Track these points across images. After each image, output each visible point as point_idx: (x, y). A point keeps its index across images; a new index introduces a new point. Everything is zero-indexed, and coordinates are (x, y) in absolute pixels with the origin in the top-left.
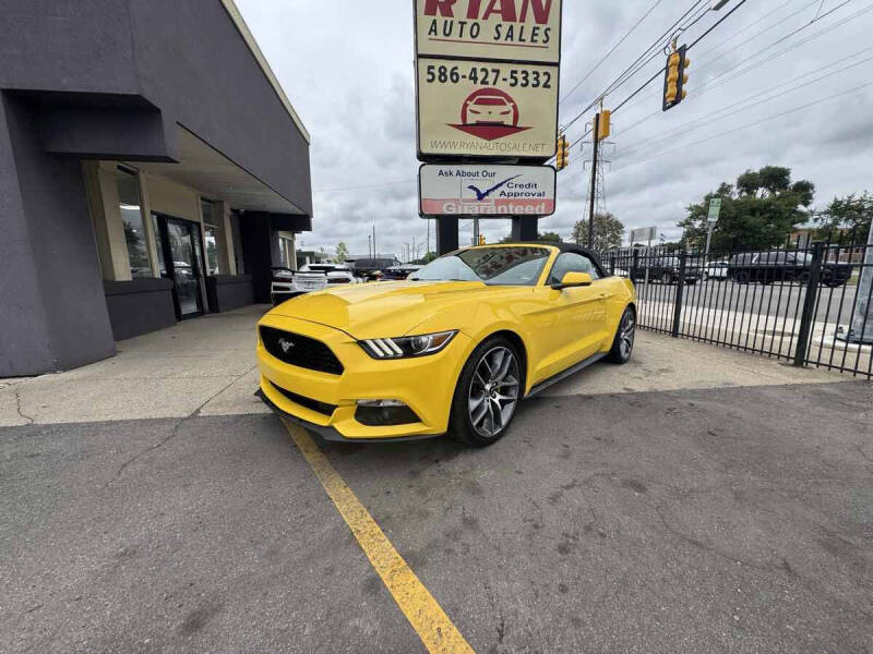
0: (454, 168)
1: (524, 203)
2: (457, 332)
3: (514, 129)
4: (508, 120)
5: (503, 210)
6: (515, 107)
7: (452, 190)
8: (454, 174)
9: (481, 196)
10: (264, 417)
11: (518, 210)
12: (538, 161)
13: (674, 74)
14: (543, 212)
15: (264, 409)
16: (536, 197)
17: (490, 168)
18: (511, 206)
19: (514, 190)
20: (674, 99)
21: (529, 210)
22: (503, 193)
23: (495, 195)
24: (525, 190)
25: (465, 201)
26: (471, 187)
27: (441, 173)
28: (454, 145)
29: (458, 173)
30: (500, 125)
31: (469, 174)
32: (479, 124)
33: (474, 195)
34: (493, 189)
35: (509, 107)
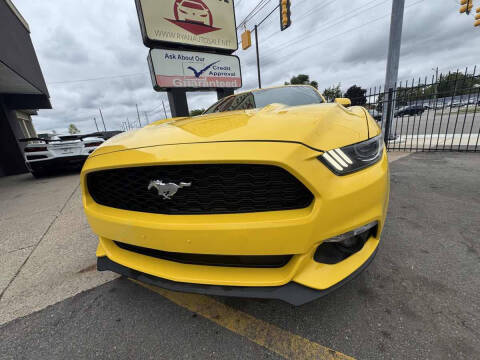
0: (176, 53)
1: (225, 80)
3: (210, 28)
4: (206, 21)
5: (212, 84)
6: (209, 12)
7: (177, 69)
8: (177, 57)
9: (197, 75)
10: (112, 288)
11: (222, 85)
12: (228, 52)
13: (285, 10)
14: (236, 86)
15: (110, 276)
16: (231, 76)
17: (200, 55)
18: (217, 82)
19: (217, 71)
20: (286, 24)
21: (228, 85)
22: (211, 73)
23: (206, 74)
24: (223, 71)
25: (187, 77)
26: (190, 68)
27: (167, 56)
28: (172, 35)
29: (179, 57)
30: (202, 24)
31: (187, 58)
32: (187, 21)
33: (192, 73)
34: (204, 70)
35: (205, 12)
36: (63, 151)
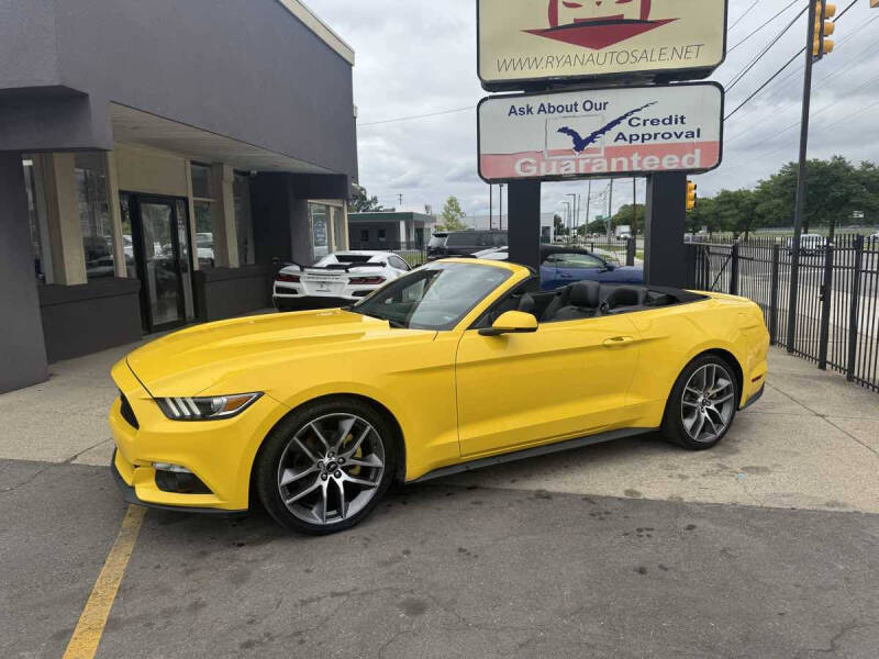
0: (535, 101)
1: (661, 151)
2: (260, 394)
3: (643, 25)
4: (632, 12)
5: (620, 163)
7: (530, 137)
8: (535, 110)
9: (580, 144)
14: (697, 165)
16: (683, 139)
17: (598, 96)
18: (635, 158)
19: (640, 130)
21: (669, 163)
22: (620, 136)
23: (607, 140)
24: (661, 128)
26: (564, 130)
27: (513, 111)
28: (536, 63)
29: (542, 109)
30: (618, 21)
31: (552, 109)
32: (579, 24)
33: (568, 142)
34: (603, 131)
36: (318, 288)
